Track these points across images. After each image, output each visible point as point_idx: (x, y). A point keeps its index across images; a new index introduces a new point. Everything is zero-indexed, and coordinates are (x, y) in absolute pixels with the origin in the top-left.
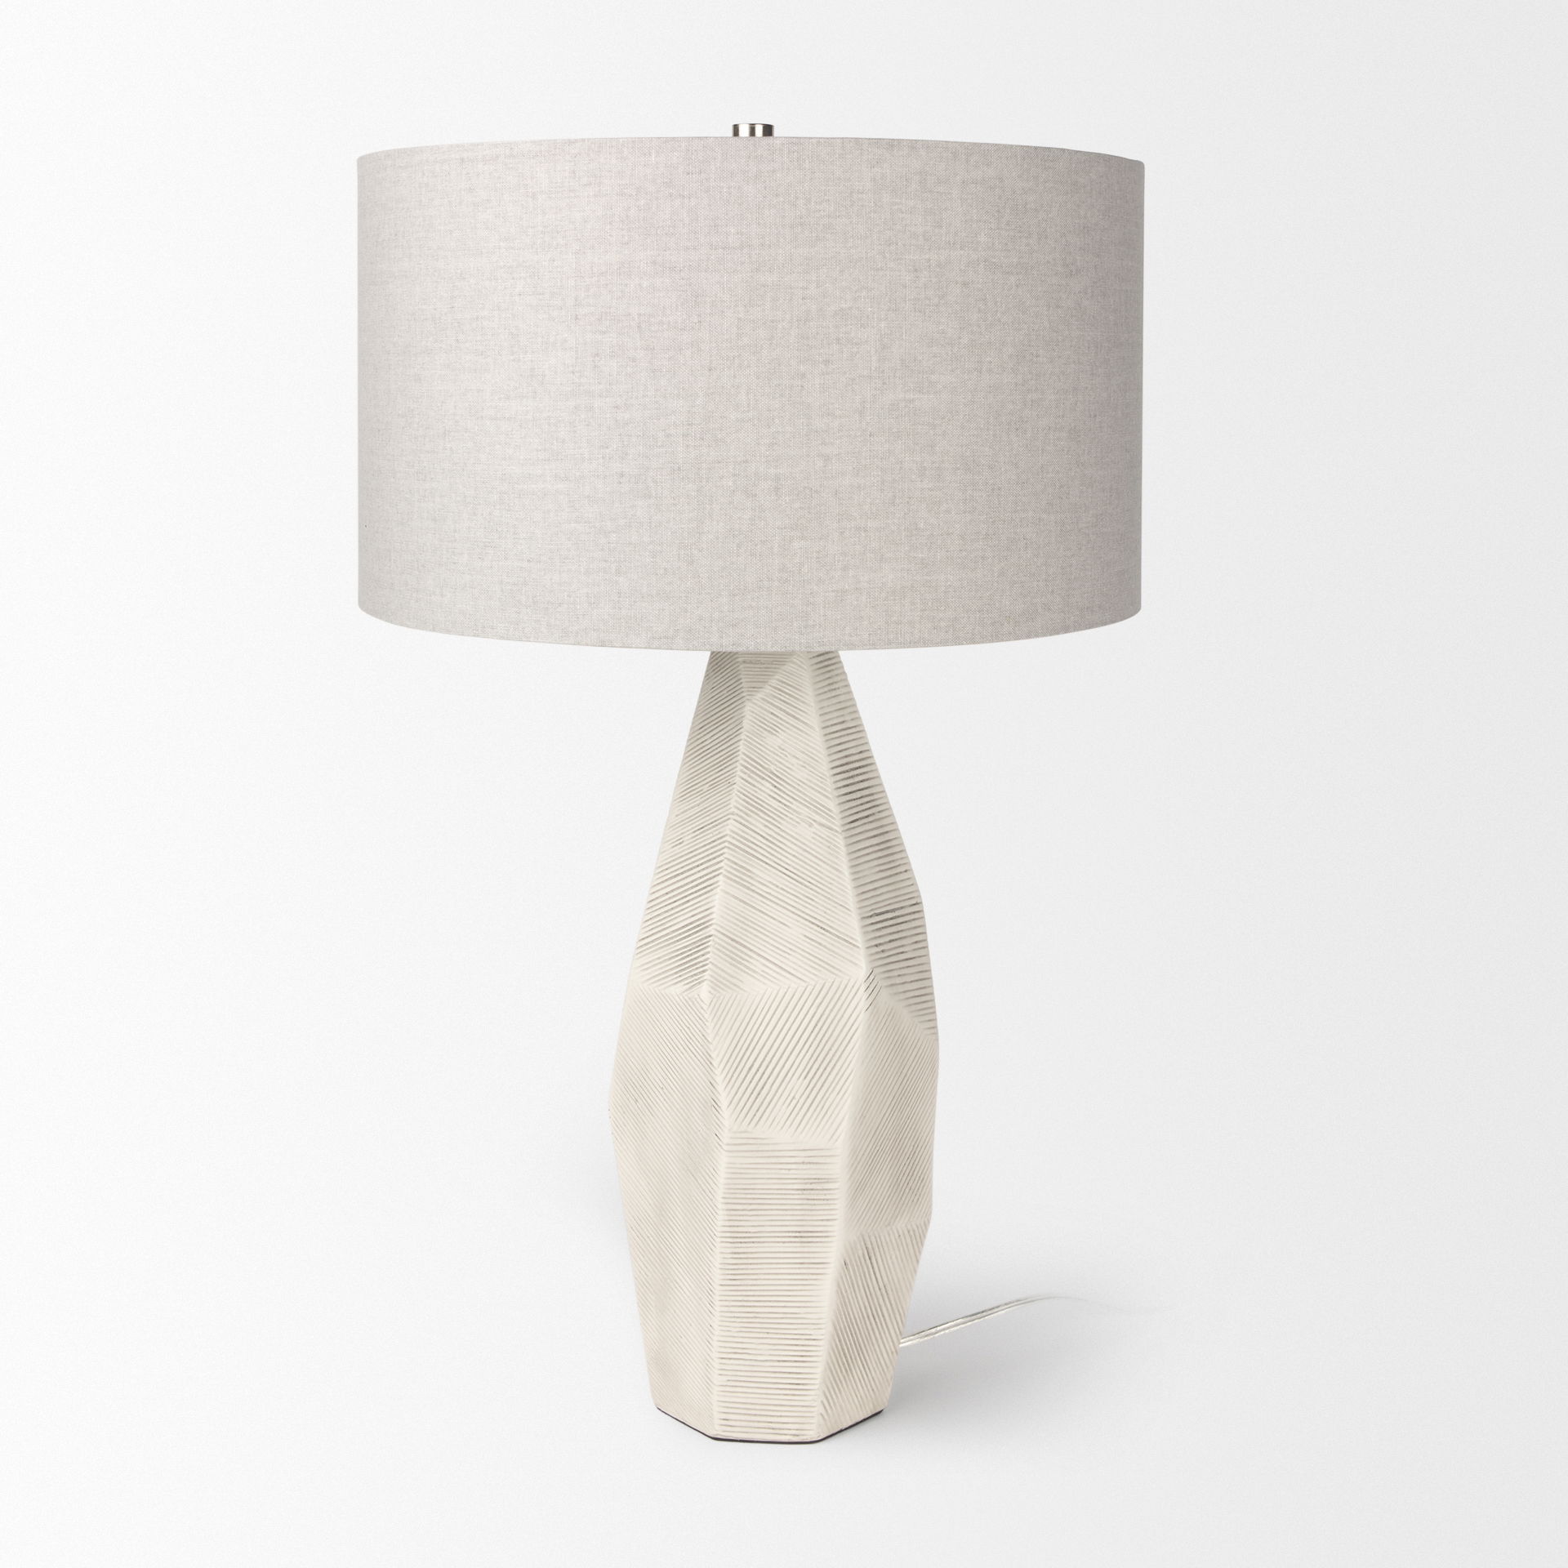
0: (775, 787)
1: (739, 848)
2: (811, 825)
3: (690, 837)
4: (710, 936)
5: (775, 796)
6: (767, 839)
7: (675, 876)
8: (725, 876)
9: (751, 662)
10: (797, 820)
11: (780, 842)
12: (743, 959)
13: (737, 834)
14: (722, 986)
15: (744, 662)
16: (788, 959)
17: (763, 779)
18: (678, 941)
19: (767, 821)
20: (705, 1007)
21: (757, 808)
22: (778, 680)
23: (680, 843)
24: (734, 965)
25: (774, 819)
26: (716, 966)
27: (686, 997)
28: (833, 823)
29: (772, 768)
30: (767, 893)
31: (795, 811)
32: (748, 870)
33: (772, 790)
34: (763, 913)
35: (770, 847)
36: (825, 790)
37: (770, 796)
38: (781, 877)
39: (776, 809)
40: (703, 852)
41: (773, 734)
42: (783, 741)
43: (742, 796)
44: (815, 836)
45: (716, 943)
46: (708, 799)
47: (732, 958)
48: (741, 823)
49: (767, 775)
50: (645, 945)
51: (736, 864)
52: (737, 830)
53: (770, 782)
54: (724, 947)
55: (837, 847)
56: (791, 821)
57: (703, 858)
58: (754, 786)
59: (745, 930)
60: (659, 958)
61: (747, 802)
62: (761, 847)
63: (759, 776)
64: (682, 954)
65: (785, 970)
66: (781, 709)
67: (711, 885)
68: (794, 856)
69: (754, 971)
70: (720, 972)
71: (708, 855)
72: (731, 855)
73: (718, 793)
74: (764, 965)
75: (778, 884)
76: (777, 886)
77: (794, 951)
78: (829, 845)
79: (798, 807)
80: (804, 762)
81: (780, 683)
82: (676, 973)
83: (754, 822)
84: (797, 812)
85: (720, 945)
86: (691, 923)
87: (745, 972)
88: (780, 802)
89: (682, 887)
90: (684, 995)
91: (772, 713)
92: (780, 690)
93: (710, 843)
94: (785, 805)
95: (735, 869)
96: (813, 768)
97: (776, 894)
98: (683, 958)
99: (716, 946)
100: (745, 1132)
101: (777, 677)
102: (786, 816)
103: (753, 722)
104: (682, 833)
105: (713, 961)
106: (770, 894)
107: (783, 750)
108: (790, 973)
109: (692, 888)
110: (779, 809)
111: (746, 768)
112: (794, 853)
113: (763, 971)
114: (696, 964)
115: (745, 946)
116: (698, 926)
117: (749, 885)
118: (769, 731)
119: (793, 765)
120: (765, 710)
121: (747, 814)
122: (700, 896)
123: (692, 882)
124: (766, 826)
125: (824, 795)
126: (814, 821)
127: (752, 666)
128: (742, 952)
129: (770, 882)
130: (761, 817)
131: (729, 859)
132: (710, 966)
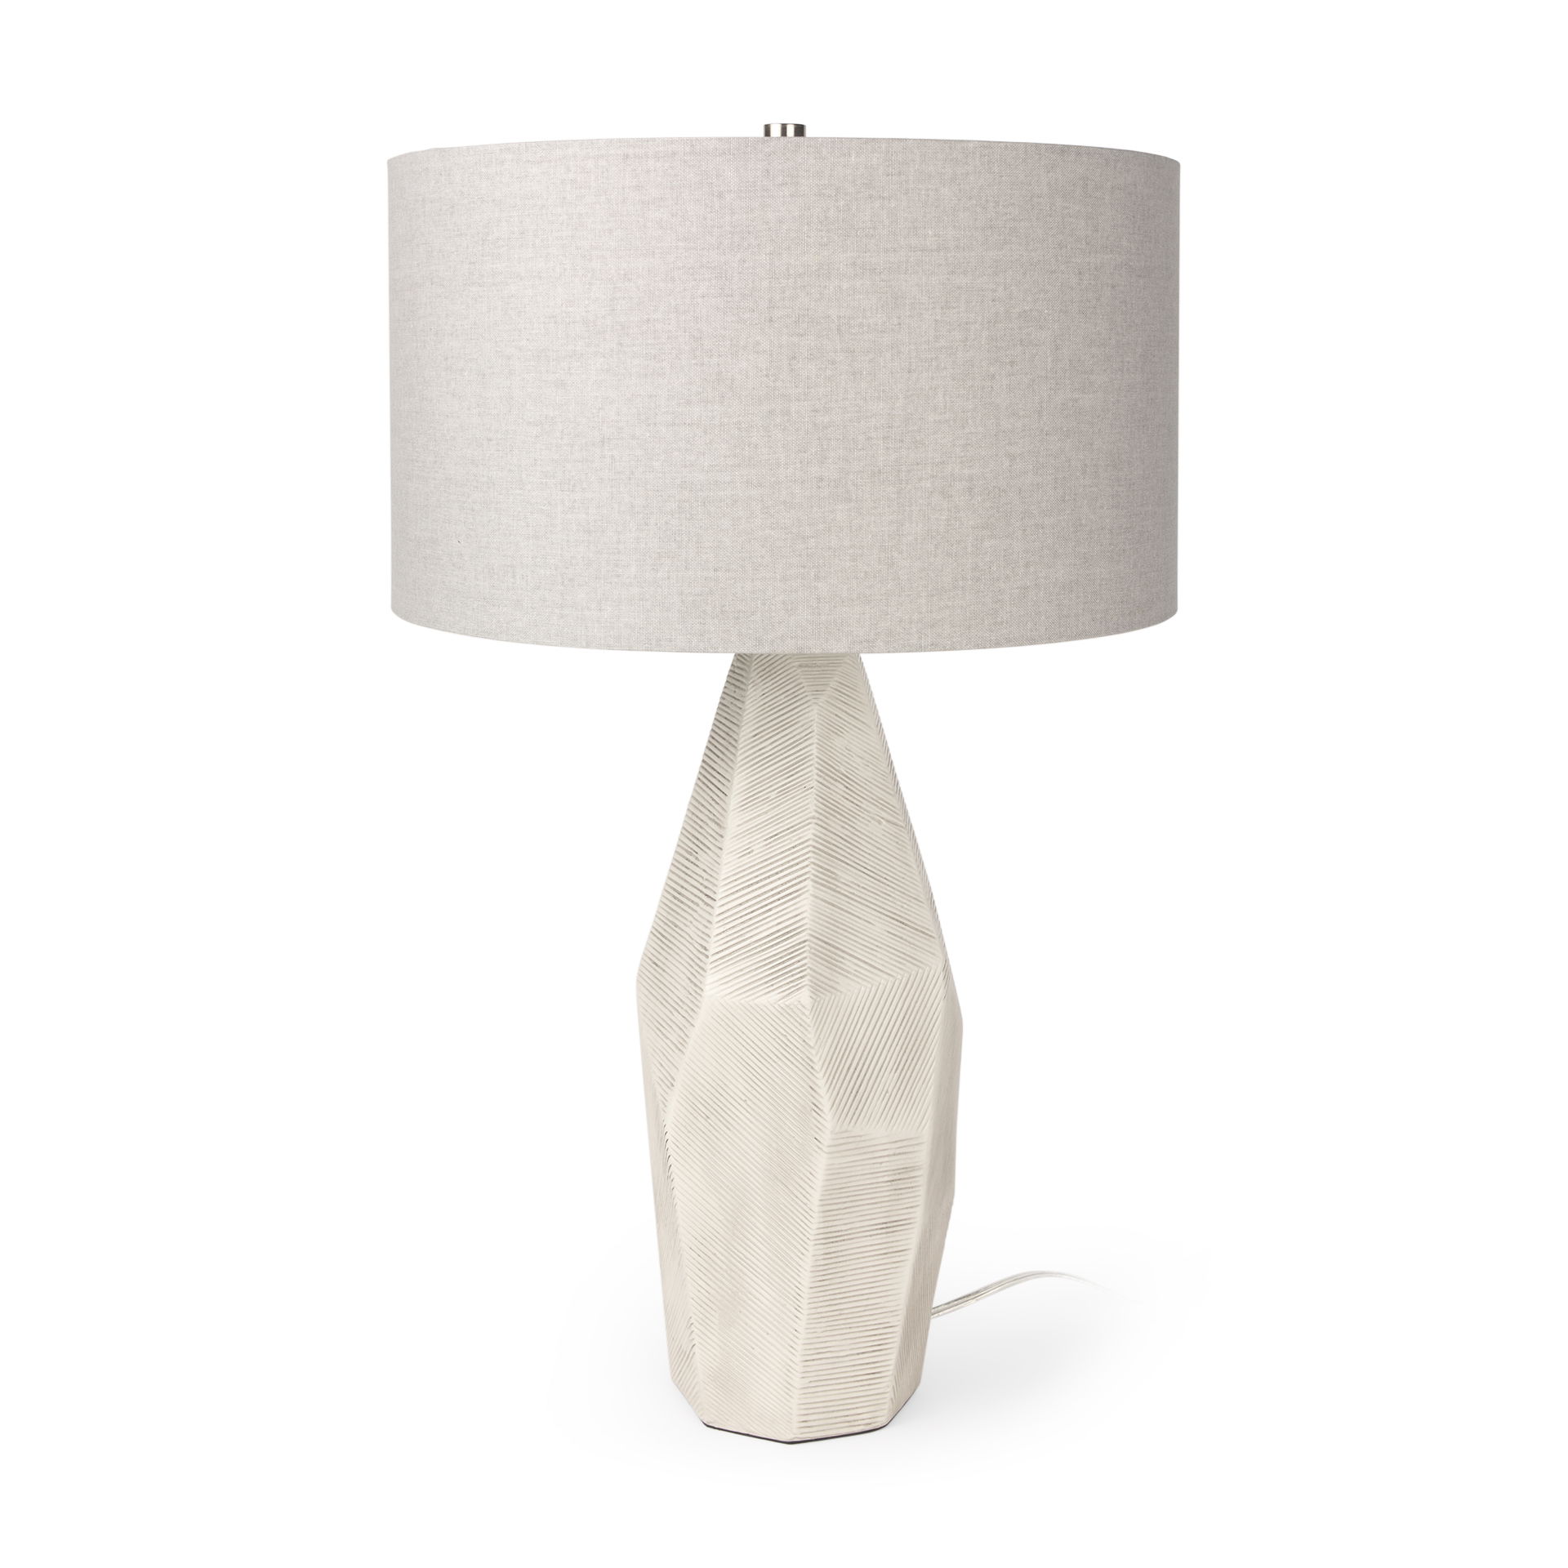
0: (847, 788)
1: (823, 851)
2: (880, 823)
3: (761, 845)
4: (805, 941)
5: (847, 796)
6: (845, 840)
7: (749, 886)
8: (813, 880)
9: (807, 666)
10: (869, 819)
11: (856, 841)
12: (837, 961)
13: (820, 838)
14: (823, 991)
15: (800, 666)
16: (876, 956)
17: (836, 780)
18: (763, 950)
19: (843, 822)
20: (807, 1013)
21: (834, 810)
22: (837, 681)
23: (749, 853)
24: (831, 969)
25: (849, 820)
26: (814, 971)
27: (782, 1005)
28: (898, 819)
29: (842, 769)
30: (851, 893)
31: (865, 810)
32: (832, 872)
33: (845, 792)
34: (850, 913)
35: (849, 848)
36: (888, 788)
37: (843, 797)
38: (861, 876)
39: (849, 810)
40: (782, 859)
41: (839, 735)
42: (848, 741)
43: (820, 800)
44: (885, 833)
45: (811, 948)
46: (778, 805)
47: (826, 961)
48: (822, 827)
49: (838, 776)
50: (721, 958)
51: (821, 867)
52: (819, 834)
53: (842, 783)
54: (818, 951)
55: (904, 842)
56: (863, 820)
57: (782, 865)
58: (829, 788)
59: (836, 932)
60: (741, 970)
61: (825, 806)
62: (841, 849)
63: (832, 778)
64: (770, 963)
65: (875, 968)
66: (843, 711)
67: (797, 891)
68: (869, 854)
69: (848, 972)
70: (818, 976)
71: (789, 862)
72: (816, 859)
73: (792, 798)
74: (856, 964)
75: (859, 883)
76: (859, 886)
77: (880, 948)
78: (897, 840)
79: (868, 806)
80: (868, 762)
81: (840, 685)
82: (766, 983)
83: (833, 825)
84: (867, 811)
85: (815, 949)
86: (778, 931)
87: (840, 973)
88: (852, 802)
89: (759, 896)
90: (779, 1003)
91: (836, 715)
92: (840, 692)
93: (789, 849)
94: (857, 805)
95: (821, 873)
96: (875, 766)
97: (860, 894)
98: (773, 967)
99: (813, 951)
100: (846, 1131)
101: (836, 679)
102: (859, 815)
103: (822, 725)
104: (750, 843)
105: (811, 966)
106: (854, 894)
107: (849, 750)
108: (879, 970)
109: (773, 896)
110: (852, 809)
111: (821, 771)
112: (870, 852)
113: (855, 971)
114: (790, 971)
115: (837, 948)
116: (788, 933)
117: (834, 887)
118: (836, 733)
119: (859, 765)
120: (831, 712)
121: (826, 818)
122: (785, 903)
123: (772, 890)
124: (843, 827)
125: (888, 793)
126: (883, 818)
127: (810, 669)
128: (836, 954)
129: (852, 882)
130: (838, 819)
131: (814, 864)
132: (808, 971)
